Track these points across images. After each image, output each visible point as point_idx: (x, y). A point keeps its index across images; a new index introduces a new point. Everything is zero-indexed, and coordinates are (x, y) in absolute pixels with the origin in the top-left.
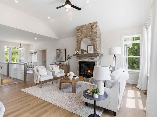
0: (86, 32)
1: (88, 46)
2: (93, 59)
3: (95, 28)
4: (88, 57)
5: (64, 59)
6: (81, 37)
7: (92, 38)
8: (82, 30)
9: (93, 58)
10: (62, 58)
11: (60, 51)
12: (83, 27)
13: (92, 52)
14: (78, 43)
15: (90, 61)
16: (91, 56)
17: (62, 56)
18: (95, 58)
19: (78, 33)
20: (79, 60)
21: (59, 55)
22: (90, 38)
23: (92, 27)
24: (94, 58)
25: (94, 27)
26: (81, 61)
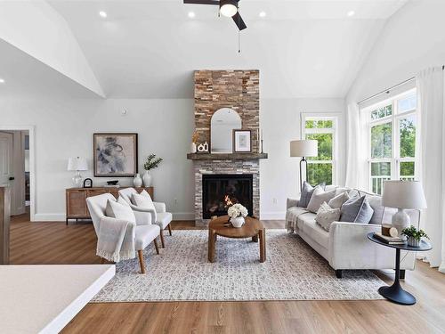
0: (227, 92)
1: (235, 131)
2: (248, 167)
3: (252, 85)
4: (234, 162)
5: (129, 169)
6: (210, 105)
7: (244, 110)
8: (215, 83)
9: (247, 163)
10: (119, 165)
11: (110, 140)
12: (217, 75)
13: (247, 148)
14: (200, 120)
15: (240, 171)
16: (243, 160)
17: (120, 156)
18: (254, 165)
19: (201, 92)
20: (204, 171)
21: (108, 153)
22: (238, 111)
23: (245, 82)
24: (250, 163)
25: (249, 83)
26: (210, 172)
